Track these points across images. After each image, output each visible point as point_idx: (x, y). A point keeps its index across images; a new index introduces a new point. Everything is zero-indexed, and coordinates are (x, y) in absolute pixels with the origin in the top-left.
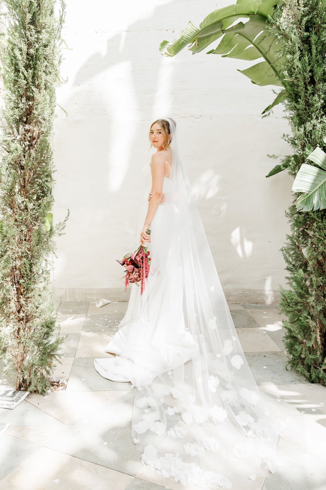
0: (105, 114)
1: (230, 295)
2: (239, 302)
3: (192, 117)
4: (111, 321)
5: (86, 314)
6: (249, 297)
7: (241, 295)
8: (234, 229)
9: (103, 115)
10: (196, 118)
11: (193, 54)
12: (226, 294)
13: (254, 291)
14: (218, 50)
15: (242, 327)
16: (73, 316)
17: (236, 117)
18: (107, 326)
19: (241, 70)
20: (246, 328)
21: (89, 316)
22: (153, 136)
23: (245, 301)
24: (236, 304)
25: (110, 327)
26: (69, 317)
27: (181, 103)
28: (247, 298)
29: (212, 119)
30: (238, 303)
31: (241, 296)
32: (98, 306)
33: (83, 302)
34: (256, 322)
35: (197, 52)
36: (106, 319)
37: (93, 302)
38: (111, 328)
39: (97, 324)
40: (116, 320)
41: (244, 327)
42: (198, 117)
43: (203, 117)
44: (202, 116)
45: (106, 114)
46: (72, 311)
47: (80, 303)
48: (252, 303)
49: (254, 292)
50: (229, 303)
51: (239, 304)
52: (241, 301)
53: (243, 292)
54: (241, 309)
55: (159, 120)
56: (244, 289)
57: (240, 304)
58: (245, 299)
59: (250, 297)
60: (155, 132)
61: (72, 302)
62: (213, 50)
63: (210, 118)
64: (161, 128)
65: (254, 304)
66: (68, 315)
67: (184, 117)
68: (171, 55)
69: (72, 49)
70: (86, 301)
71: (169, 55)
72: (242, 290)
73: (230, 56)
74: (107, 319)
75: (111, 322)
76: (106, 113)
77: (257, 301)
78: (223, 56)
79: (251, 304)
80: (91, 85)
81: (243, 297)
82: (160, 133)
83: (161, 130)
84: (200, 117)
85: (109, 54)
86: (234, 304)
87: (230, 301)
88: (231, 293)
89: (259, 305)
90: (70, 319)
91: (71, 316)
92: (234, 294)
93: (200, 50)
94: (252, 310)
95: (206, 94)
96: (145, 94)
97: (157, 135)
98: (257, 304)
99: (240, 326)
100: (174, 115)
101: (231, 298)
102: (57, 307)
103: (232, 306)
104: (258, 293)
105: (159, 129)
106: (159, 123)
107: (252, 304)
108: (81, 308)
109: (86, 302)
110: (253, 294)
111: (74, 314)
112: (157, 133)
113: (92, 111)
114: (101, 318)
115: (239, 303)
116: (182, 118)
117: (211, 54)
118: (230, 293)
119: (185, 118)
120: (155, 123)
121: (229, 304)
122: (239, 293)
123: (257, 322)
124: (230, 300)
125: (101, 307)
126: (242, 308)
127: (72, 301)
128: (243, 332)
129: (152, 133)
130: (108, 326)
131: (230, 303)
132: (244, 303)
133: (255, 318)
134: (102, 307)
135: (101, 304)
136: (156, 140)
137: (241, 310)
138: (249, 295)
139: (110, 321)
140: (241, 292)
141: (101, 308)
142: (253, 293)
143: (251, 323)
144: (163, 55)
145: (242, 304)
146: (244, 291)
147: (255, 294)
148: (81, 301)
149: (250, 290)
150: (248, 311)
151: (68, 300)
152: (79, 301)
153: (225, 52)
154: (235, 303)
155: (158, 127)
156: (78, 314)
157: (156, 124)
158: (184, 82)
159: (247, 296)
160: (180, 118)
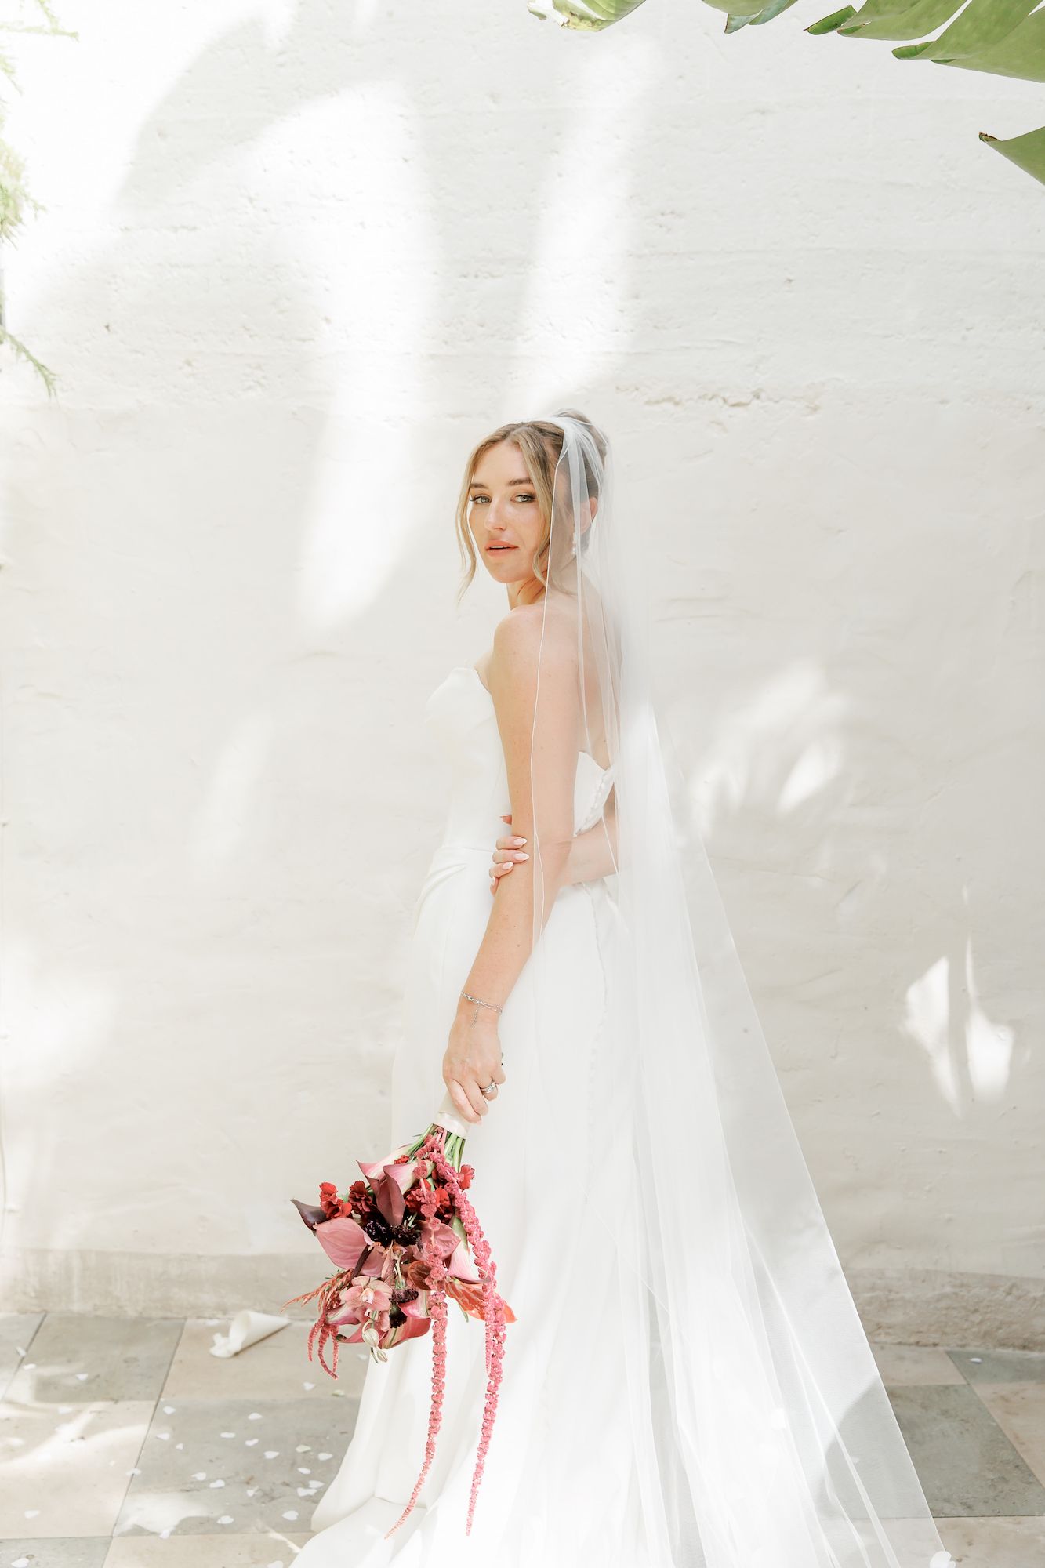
0: (259, 383)
1: (892, 1300)
2: (934, 1337)
3: (713, 402)
4: (277, 1454)
5: (154, 1403)
6: (986, 1313)
7: (943, 1304)
8: (918, 972)
9: (250, 388)
10: (734, 405)
11: (729, 29)
12: (869, 1295)
13: (1013, 1286)
14: (878, 13)
15: (960, 1510)
16: (89, 1412)
17: (943, 402)
18: (251, 1493)
19: (1001, 138)
20: (982, 1520)
21: (172, 1415)
22: (490, 516)
23: (966, 1330)
24: (917, 1343)
25: (268, 1496)
26: (68, 1418)
27: (656, 327)
28: (977, 1318)
29: (815, 409)
30: (932, 1341)
31: (947, 1309)
32: (224, 1346)
33: (149, 1319)
34: (1031, 1474)
35: (752, 23)
36: (251, 1439)
37: (201, 1321)
38: (274, 1502)
39: (201, 1476)
40: (301, 1449)
41: (969, 1507)
42: (743, 400)
43: (770, 399)
44: (763, 395)
45: (263, 381)
46: (89, 1381)
47: (135, 1328)
48: (1003, 1344)
49: (1015, 1292)
50: (883, 1338)
51: (935, 1345)
52: (944, 1333)
53: (957, 1290)
54: (949, 1383)
55: (519, 426)
56: (962, 1274)
57: (940, 1349)
58: (966, 1320)
59: (988, 1315)
60: (499, 494)
61: (97, 1317)
62: (847, 13)
63: (808, 407)
64: (530, 467)
65: (1013, 1346)
66: (65, 1409)
67: (670, 399)
68: (595, 15)
69: (74, 35)
70: (169, 1314)
71: (582, 18)
72: (950, 1275)
73: (943, 53)
74: (255, 1441)
75: (278, 1457)
76: (264, 377)
77: (1026, 1335)
78: (901, 54)
79: (995, 1347)
80: (183, 227)
81: (955, 1313)
82: (530, 498)
83: (529, 481)
84: (756, 402)
85: (281, 65)
86: (910, 1345)
87: (887, 1331)
88: (897, 1293)
89: (1035, 1355)
90: (69, 1431)
91: (80, 1412)
92: (908, 1295)
93: (774, 8)
94: (1006, 1388)
95: (790, 281)
96: (465, 276)
97: (510, 510)
98: (1024, 1347)
99: (947, 1501)
100: (617, 388)
101: (897, 1317)
102: (18, 1353)
103: (901, 1358)
104: (1032, 1295)
105: (522, 476)
106: (517, 444)
107: (1001, 1351)
108: (136, 1359)
109: (165, 1318)
110: (1009, 1298)
111: (94, 1399)
112: (513, 501)
113: (189, 364)
114: (229, 1431)
115: (936, 1341)
116: (657, 402)
117: (834, 33)
118: (890, 1291)
119: (677, 404)
120: (492, 443)
121: (886, 1343)
122: (937, 1292)
123: (1038, 1475)
124: (890, 1328)
125: (237, 1354)
126: (950, 1375)
127: (99, 1313)
128: (970, 1544)
129: (479, 500)
130: (257, 1488)
131: (889, 1339)
132: (960, 1343)
133: (1023, 1444)
134: (241, 1356)
135: (236, 1339)
136: (506, 538)
137: (947, 1388)
138: (988, 1306)
139: (270, 1455)
140: (948, 1290)
141: (236, 1361)
142: (1009, 1294)
143: (1004, 1480)
144: (542, 17)
145: (948, 1349)
146: (962, 1285)
147: (1020, 1297)
148: (141, 1313)
149: (992, 1281)
150: (984, 1391)
151: (77, 1307)
152: (131, 1313)
153: (917, 28)
154: (913, 1339)
155: (510, 464)
156: (116, 1401)
157: (503, 448)
158: (672, 213)
159: (976, 1311)
160: (648, 403)
